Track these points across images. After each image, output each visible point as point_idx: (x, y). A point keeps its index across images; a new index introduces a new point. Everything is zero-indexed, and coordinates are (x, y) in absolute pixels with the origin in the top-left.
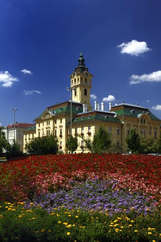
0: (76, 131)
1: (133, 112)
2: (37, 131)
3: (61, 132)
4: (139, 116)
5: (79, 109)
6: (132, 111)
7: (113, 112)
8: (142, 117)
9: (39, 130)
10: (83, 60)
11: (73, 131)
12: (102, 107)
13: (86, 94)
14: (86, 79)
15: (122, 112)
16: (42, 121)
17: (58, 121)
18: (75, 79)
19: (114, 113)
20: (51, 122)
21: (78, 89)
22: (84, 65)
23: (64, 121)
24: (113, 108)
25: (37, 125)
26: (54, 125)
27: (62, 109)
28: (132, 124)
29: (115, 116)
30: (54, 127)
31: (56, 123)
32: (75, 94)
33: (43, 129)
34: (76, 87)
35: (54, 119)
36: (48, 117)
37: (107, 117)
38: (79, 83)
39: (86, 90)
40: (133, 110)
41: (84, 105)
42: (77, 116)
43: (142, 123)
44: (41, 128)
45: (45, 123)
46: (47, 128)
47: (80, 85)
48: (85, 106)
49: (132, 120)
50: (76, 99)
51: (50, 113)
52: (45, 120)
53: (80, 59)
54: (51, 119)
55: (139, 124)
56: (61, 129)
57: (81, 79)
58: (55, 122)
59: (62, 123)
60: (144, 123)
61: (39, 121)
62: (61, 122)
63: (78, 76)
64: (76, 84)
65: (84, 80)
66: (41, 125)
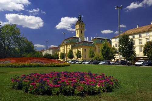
0: (75, 50)
1: (101, 41)
2: (60, 50)
5: (77, 40)
7: (92, 41)
9: (61, 50)
11: (74, 50)
12: (88, 39)
13: (82, 33)
15: (96, 41)
16: (62, 46)
17: (68, 46)
20: (65, 47)
21: (78, 31)
23: (70, 46)
24: (93, 39)
25: (60, 48)
27: (70, 40)
29: (93, 43)
30: (67, 49)
32: (77, 33)
34: (77, 30)
35: (67, 45)
36: (64, 44)
37: (89, 44)
39: (82, 31)
42: (76, 44)
44: (61, 49)
45: (63, 47)
46: (64, 49)
48: (80, 39)
50: (77, 36)
51: (65, 42)
52: (63, 45)
53: (79, 17)
54: (65, 45)
57: (80, 26)
58: (67, 46)
59: (69, 47)
61: (61, 46)
63: (78, 25)
64: (78, 28)
65: (81, 27)
66: (62, 48)
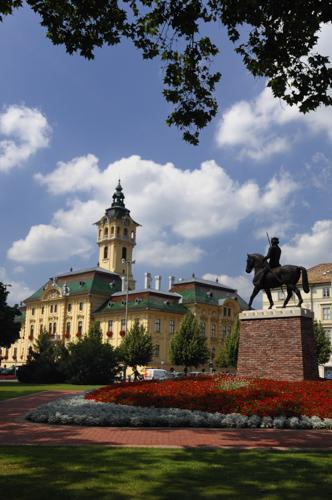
1: (211, 295)
3: (80, 328)
4: (221, 302)
5: (114, 285)
6: (208, 293)
7: (176, 294)
8: (226, 304)
9: (31, 321)
10: (122, 196)
11: (104, 327)
12: (157, 282)
13: (124, 256)
14: (126, 230)
15: (192, 294)
16: (41, 304)
17: (75, 308)
18: (107, 230)
19: (179, 295)
20: (61, 308)
21: (111, 249)
22: (124, 205)
23: (87, 307)
24: (176, 287)
25: (28, 313)
26: (65, 313)
28: (210, 316)
29: (180, 301)
30: (66, 318)
31: (69, 310)
32: (106, 256)
33: (41, 320)
34: (107, 243)
35: (67, 302)
36: (54, 297)
37: (168, 303)
38: (114, 237)
39: (124, 250)
40: (211, 291)
41: (123, 278)
42: (110, 298)
43: (225, 314)
44: (36, 318)
45: (47, 309)
46: (50, 319)
47: (115, 240)
48: (125, 280)
49: (209, 310)
50: (108, 266)
51: (60, 290)
52: (48, 303)
53: (117, 193)
54: (60, 301)
55: (221, 317)
56: (80, 322)
57: (118, 229)
58: (68, 308)
59: (82, 311)
60: (229, 314)
61: (34, 304)
62: (81, 309)
63: (110, 222)
64: (109, 239)
65: (122, 232)
66: (38, 311)
